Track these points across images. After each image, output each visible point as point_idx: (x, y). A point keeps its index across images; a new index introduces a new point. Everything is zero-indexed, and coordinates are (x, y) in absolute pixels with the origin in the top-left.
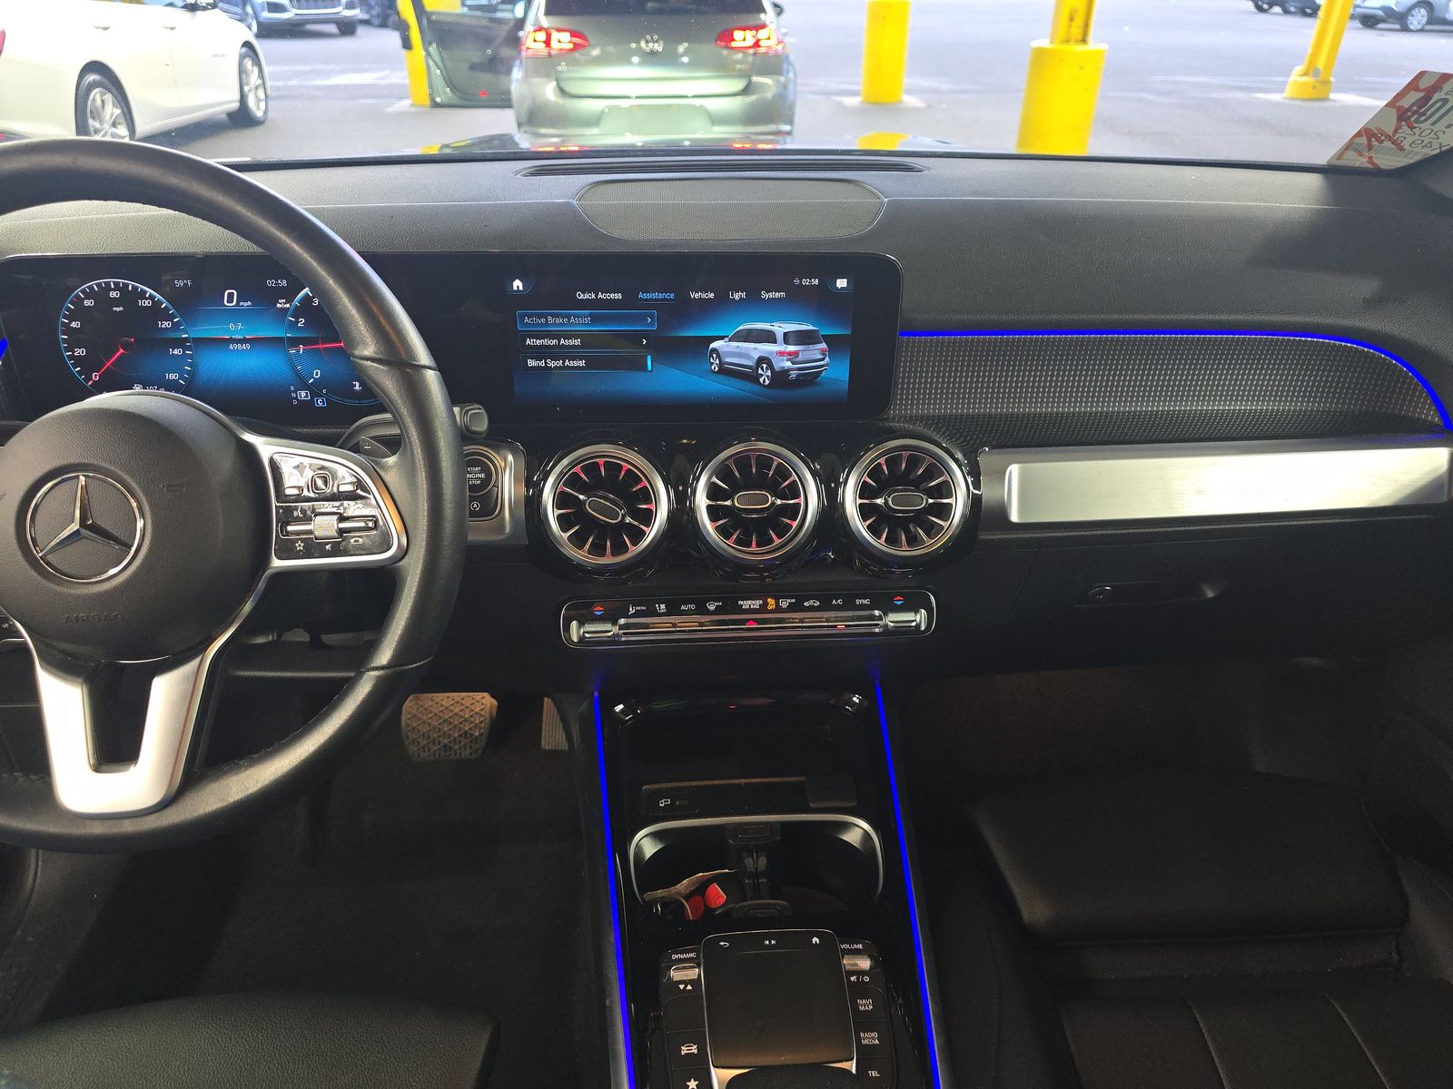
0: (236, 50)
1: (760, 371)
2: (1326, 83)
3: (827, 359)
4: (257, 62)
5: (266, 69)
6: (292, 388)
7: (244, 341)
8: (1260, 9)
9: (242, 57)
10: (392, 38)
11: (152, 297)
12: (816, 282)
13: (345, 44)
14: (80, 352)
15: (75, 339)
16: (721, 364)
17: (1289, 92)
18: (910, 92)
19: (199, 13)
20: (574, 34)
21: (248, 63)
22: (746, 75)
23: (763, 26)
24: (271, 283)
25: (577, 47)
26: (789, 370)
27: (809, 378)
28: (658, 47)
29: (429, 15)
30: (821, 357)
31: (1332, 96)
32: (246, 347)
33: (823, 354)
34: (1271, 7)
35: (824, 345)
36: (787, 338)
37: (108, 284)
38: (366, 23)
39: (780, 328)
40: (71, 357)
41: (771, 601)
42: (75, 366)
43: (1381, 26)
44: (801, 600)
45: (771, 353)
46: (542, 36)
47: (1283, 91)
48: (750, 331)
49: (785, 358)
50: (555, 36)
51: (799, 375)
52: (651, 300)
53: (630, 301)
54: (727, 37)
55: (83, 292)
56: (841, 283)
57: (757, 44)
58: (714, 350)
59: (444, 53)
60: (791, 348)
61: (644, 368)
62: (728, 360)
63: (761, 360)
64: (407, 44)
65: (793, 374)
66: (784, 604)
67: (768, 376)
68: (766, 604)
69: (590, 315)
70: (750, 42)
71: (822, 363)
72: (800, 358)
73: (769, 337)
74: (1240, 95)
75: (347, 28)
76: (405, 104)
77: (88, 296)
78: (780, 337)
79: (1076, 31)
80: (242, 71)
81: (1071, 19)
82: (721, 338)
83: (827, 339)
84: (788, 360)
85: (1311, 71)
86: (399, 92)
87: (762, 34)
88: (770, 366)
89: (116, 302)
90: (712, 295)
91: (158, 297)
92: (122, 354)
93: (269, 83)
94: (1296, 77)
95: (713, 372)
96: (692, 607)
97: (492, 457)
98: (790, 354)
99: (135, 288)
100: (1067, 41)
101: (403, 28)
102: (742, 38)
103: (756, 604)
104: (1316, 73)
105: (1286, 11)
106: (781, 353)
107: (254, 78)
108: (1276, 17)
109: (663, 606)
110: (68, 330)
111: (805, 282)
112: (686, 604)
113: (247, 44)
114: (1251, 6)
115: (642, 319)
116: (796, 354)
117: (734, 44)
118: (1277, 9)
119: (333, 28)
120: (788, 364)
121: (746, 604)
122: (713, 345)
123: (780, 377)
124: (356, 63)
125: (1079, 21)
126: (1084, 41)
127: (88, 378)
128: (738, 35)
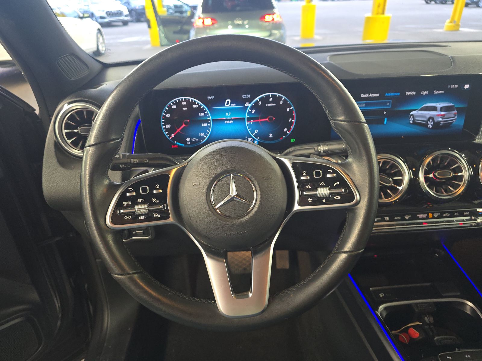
0: (96, 31)
1: (429, 123)
2: (458, 25)
3: (456, 117)
4: (102, 35)
5: (105, 37)
6: (246, 137)
7: (231, 119)
8: (427, 3)
9: (97, 33)
10: (144, 25)
11: (198, 104)
12: (456, 86)
13: (125, 29)
14: (168, 126)
15: (167, 121)
16: (413, 121)
17: (445, 28)
18: (317, 34)
19: (84, 19)
20: (212, 19)
21: (99, 35)
22: (270, 30)
23: (275, 13)
24: (244, 96)
25: (213, 24)
26: (441, 121)
27: (448, 125)
28: (240, 22)
29: (159, 16)
30: (454, 116)
31: (461, 29)
32: (232, 122)
33: (455, 115)
34: (431, 1)
35: (456, 111)
36: (442, 109)
37: (182, 99)
38: (131, 21)
39: (439, 105)
40: (164, 128)
41: (430, 215)
42: (165, 132)
43: (470, 6)
44: (442, 213)
45: (434, 115)
46: (201, 20)
47: (443, 28)
48: (427, 107)
49: (440, 117)
50: (206, 20)
51: (444, 124)
52: (390, 96)
53: (382, 97)
54: (263, 18)
55: (173, 103)
56: (467, 86)
57: (273, 20)
58: (412, 115)
59: (165, 29)
60: (443, 113)
61: (383, 123)
62: (417, 119)
63: (430, 118)
64: (149, 26)
65: (442, 124)
66: (435, 215)
67: (432, 125)
68: (428, 215)
69: (366, 103)
70: (271, 19)
71: (454, 118)
72: (446, 117)
73: (434, 109)
74: (428, 31)
75: (125, 23)
76: (149, 46)
77: (174, 104)
78: (439, 109)
79: (380, 10)
80: (98, 38)
81: (379, 6)
82: (415, 110)
83: (458, 109)
84: (441, 118)
85: (453, 21)
86: (147, 43)
87: (274, 16)
88: (433, 120)
89: (184, 106)
90: (414, 93)
91: (200, 103)
92: (184, 127)
93: (106, 42)
94: (447, 23)
95: (410, 124)
96: (399, 218)
97: (331, 160)
98: (442, 115)
99: (192, 100)
100: (378, 14)
101: (148, 22)
102: (268, 18)
103: (425, 216)
104: (455, 22)
105: (436, 3)
106: (438, 115)
107: (101, 40)
108: (433, 4)
109: (388, 218)
110: (165, 117)
111: (452, 86)
112: (397, 217)
113: (99, 29)
114: (424, 2)
115: (385, 104)
116: (444, 115)
117: (265, 20)
118: (433, 2)
119: (121, 24)
120: (441, 119)
121: (420, 216)
122: (411, 113)
123: (437, 125)
124: (130, 34)
125: (381, 7)
126: (383, 13)
127: (170, 136)
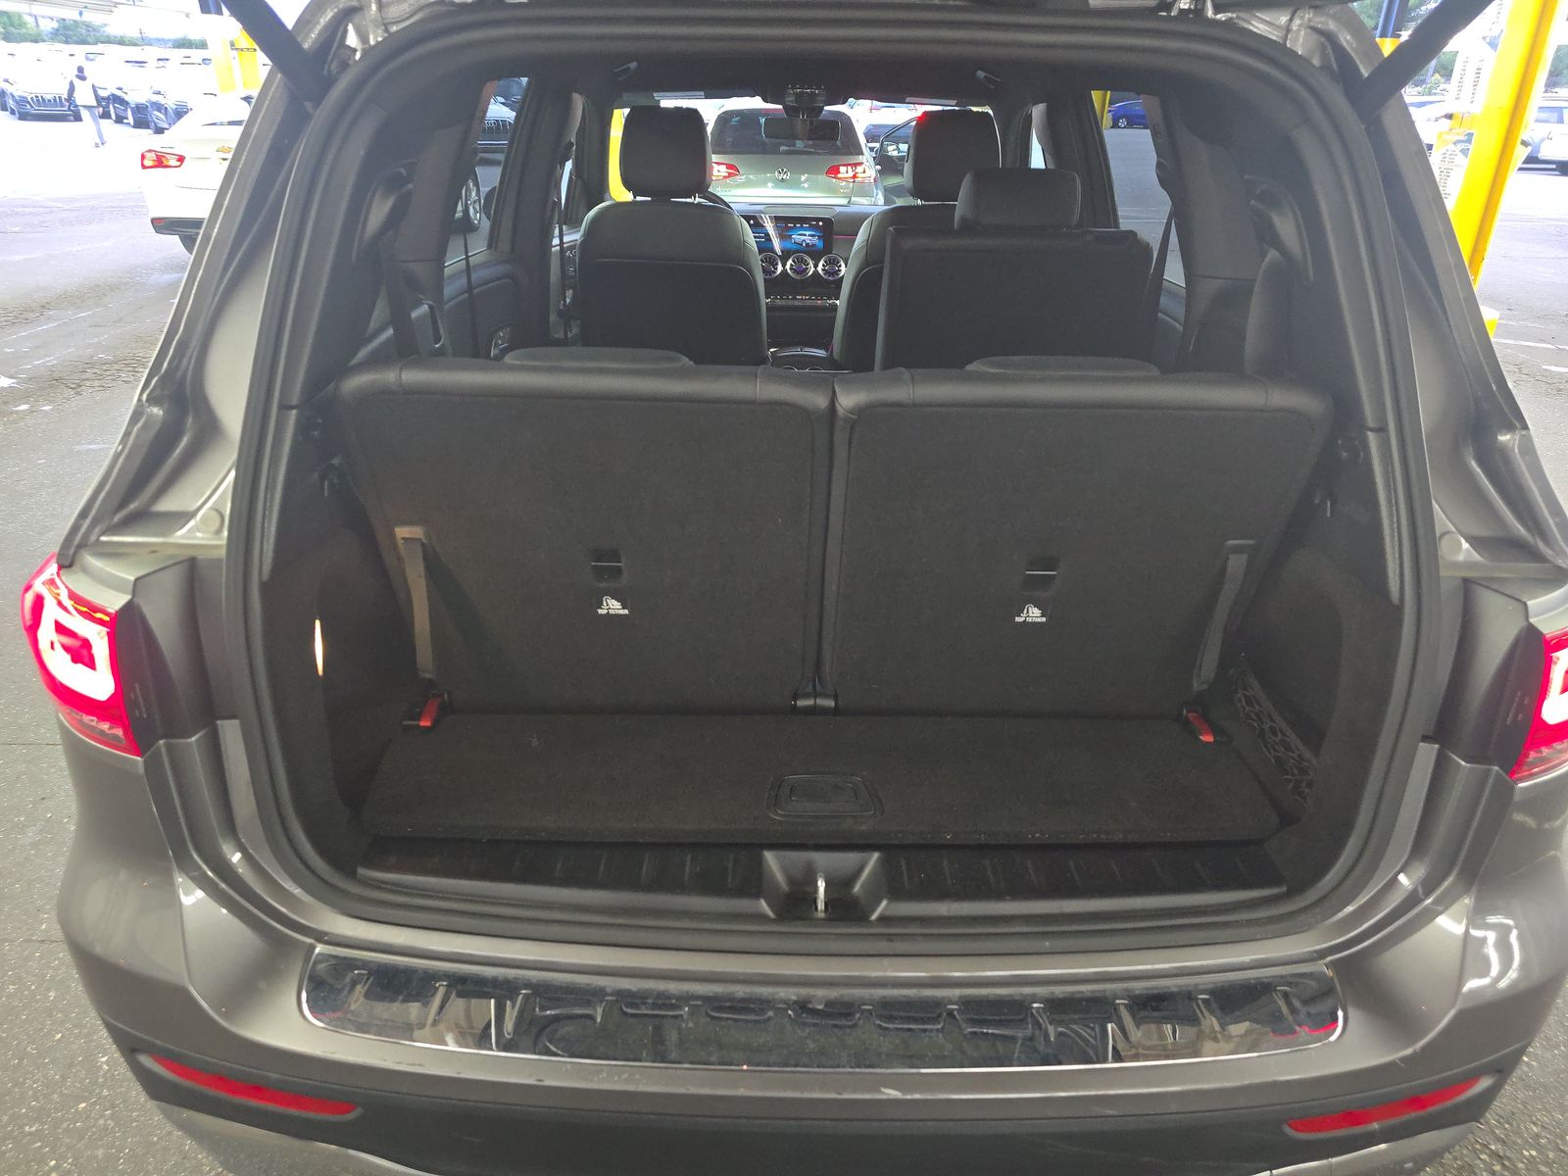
20: (729, 166)
23: (861, 164)
54: (834, 171)
57: (854, 177)
60: (809, 238)
63: (803, 240)
70: (851, 174)
78: (807, 235)
87: (859, 169)
102: (846, 171)
117: (839, 176)
123: (807, 245)
128: (843, 169)
